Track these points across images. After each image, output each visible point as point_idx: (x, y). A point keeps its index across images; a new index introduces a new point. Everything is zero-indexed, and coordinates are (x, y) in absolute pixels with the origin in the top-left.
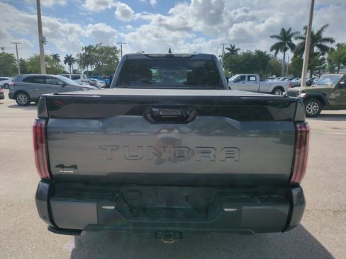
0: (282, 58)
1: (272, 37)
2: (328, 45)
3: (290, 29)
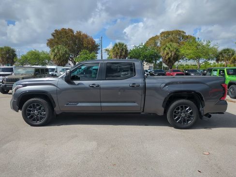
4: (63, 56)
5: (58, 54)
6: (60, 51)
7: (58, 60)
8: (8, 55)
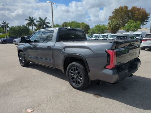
0: (32, 29)
1: (26, 20)
2: (48, 24)
3: (33, 17)
4: (114, 26)
5: (111, 25)
6: (113, 24)
7: (111, 29)
8: (85, 29)
